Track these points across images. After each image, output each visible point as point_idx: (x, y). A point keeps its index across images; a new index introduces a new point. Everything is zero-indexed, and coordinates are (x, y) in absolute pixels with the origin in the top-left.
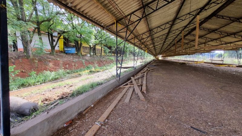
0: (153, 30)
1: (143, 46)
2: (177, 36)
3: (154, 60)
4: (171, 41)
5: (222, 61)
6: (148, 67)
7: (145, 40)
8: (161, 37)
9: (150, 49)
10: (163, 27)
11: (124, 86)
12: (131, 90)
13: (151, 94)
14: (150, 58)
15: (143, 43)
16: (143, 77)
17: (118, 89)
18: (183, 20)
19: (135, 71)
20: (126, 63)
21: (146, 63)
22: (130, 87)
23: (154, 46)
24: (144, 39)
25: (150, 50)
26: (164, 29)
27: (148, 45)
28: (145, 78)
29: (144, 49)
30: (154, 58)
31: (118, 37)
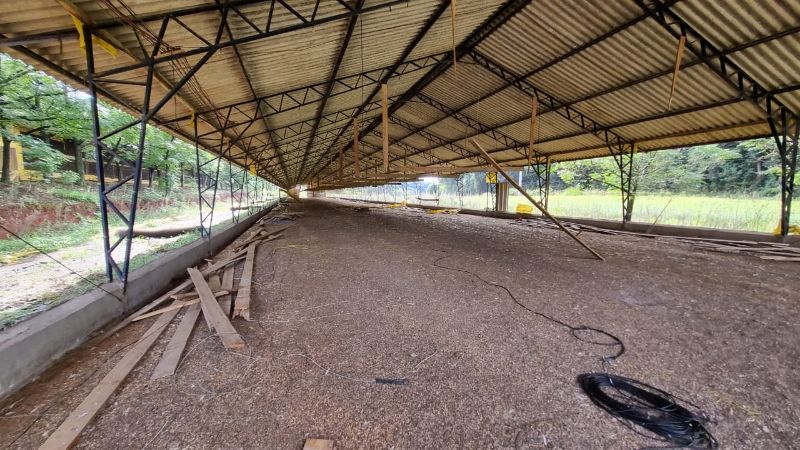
0: (268, 100)
1: (235, 151)
2: (343, 132)
3: (282, 200)
4: (328, 144)
5: (437, 200)
6: (263, 226)
7: (241, 128)
8: (297, 128)
9: (265, 162)
10: (300, 96)
11: (151, 311)
12: (188, 321)
13: (267, 319)
14: (269, 194)
15: (234, 141)
16: (239, 262)
17: (118, 331)
18: (352, 89)
19: (208, 243)
20: (167, 215)
21: (255, 212)
22: (183, 310)
23: (279, 155)
24: (234, 125)
25: (265, 168)
26: (304, 105)
27: (255, 148)
28: (248, 265)
29: (242, 161)
30: (284, 195)
31: (98, 94)
